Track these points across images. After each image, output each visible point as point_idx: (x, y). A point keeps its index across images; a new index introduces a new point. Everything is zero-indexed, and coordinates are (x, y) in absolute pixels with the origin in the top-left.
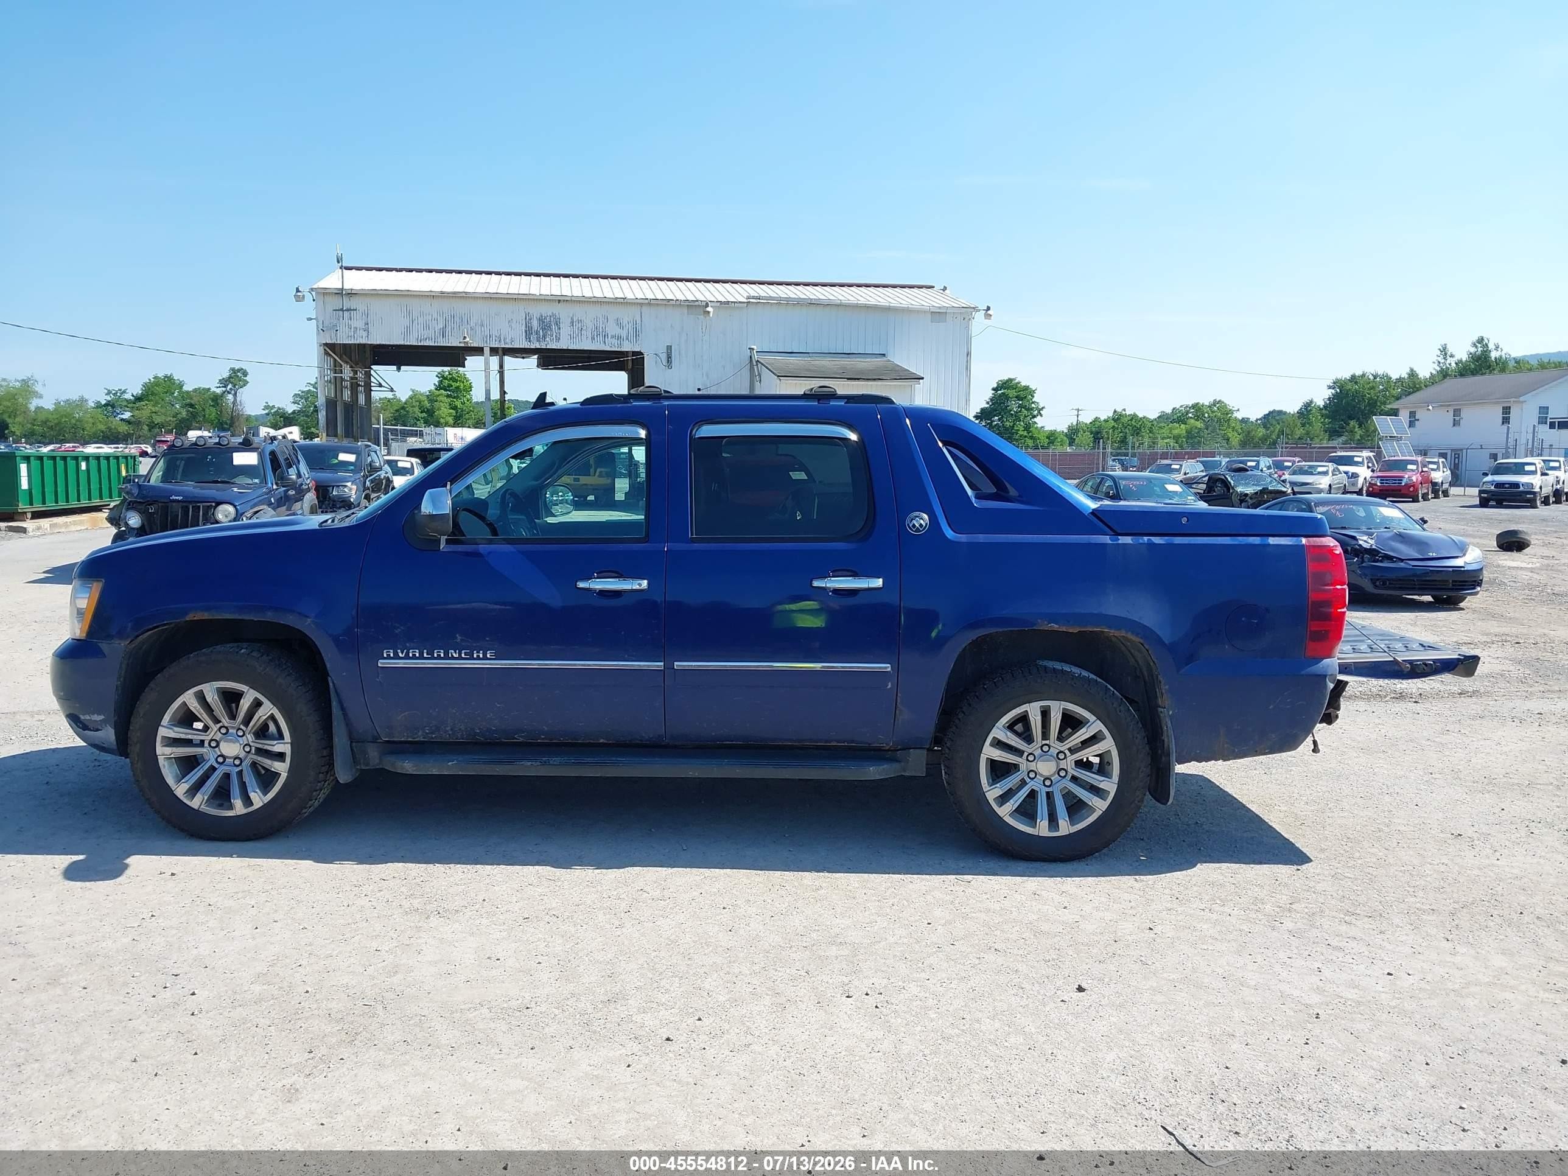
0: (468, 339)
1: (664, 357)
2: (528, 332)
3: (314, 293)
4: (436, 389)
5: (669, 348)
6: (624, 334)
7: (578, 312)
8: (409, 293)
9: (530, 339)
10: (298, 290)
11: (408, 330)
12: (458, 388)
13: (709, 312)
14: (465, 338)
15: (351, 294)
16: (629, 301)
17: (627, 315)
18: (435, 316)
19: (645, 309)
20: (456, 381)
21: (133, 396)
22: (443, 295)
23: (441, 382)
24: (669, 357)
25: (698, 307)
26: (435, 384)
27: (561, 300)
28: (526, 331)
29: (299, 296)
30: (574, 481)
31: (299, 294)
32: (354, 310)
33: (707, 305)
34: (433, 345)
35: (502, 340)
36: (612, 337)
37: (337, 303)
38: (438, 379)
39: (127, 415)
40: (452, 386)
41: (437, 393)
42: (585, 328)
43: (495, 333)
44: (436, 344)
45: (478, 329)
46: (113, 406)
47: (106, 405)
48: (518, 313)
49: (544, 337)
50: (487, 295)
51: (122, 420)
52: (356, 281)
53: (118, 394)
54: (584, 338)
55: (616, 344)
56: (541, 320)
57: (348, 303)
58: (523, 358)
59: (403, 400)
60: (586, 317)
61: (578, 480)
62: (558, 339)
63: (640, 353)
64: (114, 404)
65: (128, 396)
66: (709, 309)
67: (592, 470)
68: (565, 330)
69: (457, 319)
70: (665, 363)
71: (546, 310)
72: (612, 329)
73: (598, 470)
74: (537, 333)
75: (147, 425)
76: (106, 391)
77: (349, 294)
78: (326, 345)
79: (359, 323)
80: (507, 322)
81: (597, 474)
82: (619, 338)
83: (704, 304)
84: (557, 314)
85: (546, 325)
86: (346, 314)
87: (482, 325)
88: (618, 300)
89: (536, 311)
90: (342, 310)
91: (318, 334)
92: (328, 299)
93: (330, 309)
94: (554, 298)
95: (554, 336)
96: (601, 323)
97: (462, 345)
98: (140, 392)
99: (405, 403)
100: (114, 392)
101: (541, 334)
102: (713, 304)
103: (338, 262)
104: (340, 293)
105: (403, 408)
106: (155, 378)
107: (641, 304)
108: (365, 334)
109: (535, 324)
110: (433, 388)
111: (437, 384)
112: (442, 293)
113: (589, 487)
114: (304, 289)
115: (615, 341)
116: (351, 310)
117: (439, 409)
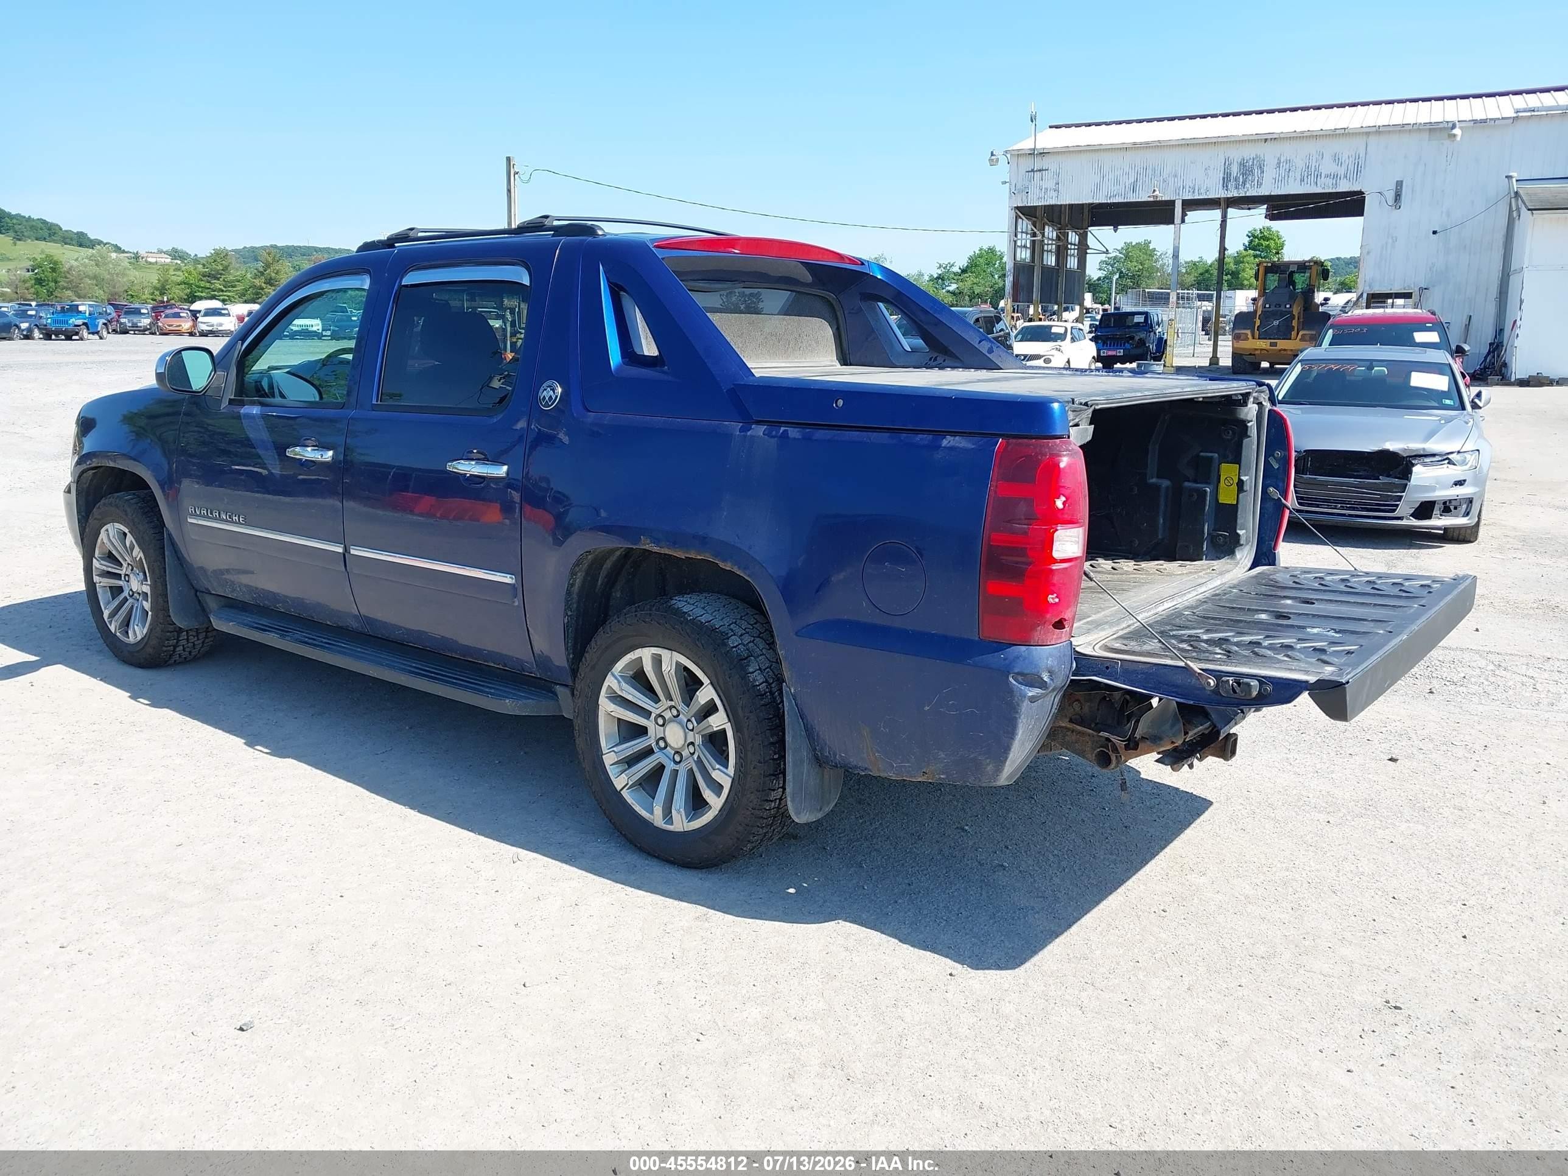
0: (1157, 193)
1: (1390, 196)
2: (1226, 181)
3: (1008, 156)
4: (1245, 250)
5: (1399, 184)
6: (1341, 171)
7: (1287, 150)
8: (1101, 147)
9: (1227, 186)
10: (992, 154)
11: (1098, 187)
12: (1268, 246)
13: (1455, 136)
14: (1154, 191)
15: (1043, 154)
16: (1351, 131)
17: (1347, 149)
18: (1127, 169)
19: (1373, 140)
20: (1268, 239)
21: (960, 268)
22: (1136, 147)
23: (1251, 242)
24: (1398, 197)
25: (1442, 130)
26: (1244, 244)
27: (1267, 139)
28: (1224, 178)
29: (993, 160)
30: (1271, 346)
31: (993, 157)
32: (1046, 170)
33: (1454, 127)
34: (1123, 201)
35: (1196, 191)
36: (1327, 176)
37: (1027, 164)
38: (1248, 239)
39: (953, 287)
40: (1262, 245)
41: (1245, 253)
42: (1293, 169)
43: (1189, 183)
44: (1125, 201)
45: (1171, 180)
46: (943, 280)
47: (938, 278)
48: (1215, 160)
49: (1244, 183)
50: (1183, 142)
51: (948, 291)
52: (1049, 140)
53: (948, 268)
54: (1291, 180)
55: (1330, 185)
56: (1242, 164)
57: (1039, 163)
58: (1249, 209)
59: (1209, 262)
60: (1298, 155)
61: (1275, 345)
62: (1260, 184)
63: (1361, 193)
64: (943, 277)
65: (956, 269)
66: (1457, 131)
67: (1294, 333)
68: (1270, 173)
69: (1149, 172)
70: (1391, 201)
71: (1248, 152)
72: (1328, 167)
73: (1301, 333)
74: (1236, 179)
75: (969, 296)
76: (938, 265)
77: (1041, 153)
78: (1017, 208)
79: (1049, 184)
80: (1204, 169)
81: (1299, 337)
82: (1335, 176)
83: (1450, 125)
84: (1262, 156)
85: (1246, 170)
86: (1037, 175)
87: (1176, 176)
88: (1338, 132)
89: (1237, 154)
90: (1033, 171)
91: (1010, 198)
92: (1022, 160)
93: (1023, 170)
94: (1259, 137)
95: (1256, 180)
96: (1314, 160)
97: (1152, 199)
98: (966, 265)
99: (1211, 266)
100: (944, 266)
101: (1241, 180)
102: (1463, 124)
103: (1032, 121)
104: (1033, 153)
105: (1207, 271)
106: (981, 250)
107: (1368, 134)
108: (1054, 194)
109: (1235, 170)
110: (1242, 248)
111: (1247, 244)
112: (1135, 144)
113: (1289, 353)
114: (999, 153)
115: (1329, 181)
116: (1043, 170)
117: (1244, 270)
